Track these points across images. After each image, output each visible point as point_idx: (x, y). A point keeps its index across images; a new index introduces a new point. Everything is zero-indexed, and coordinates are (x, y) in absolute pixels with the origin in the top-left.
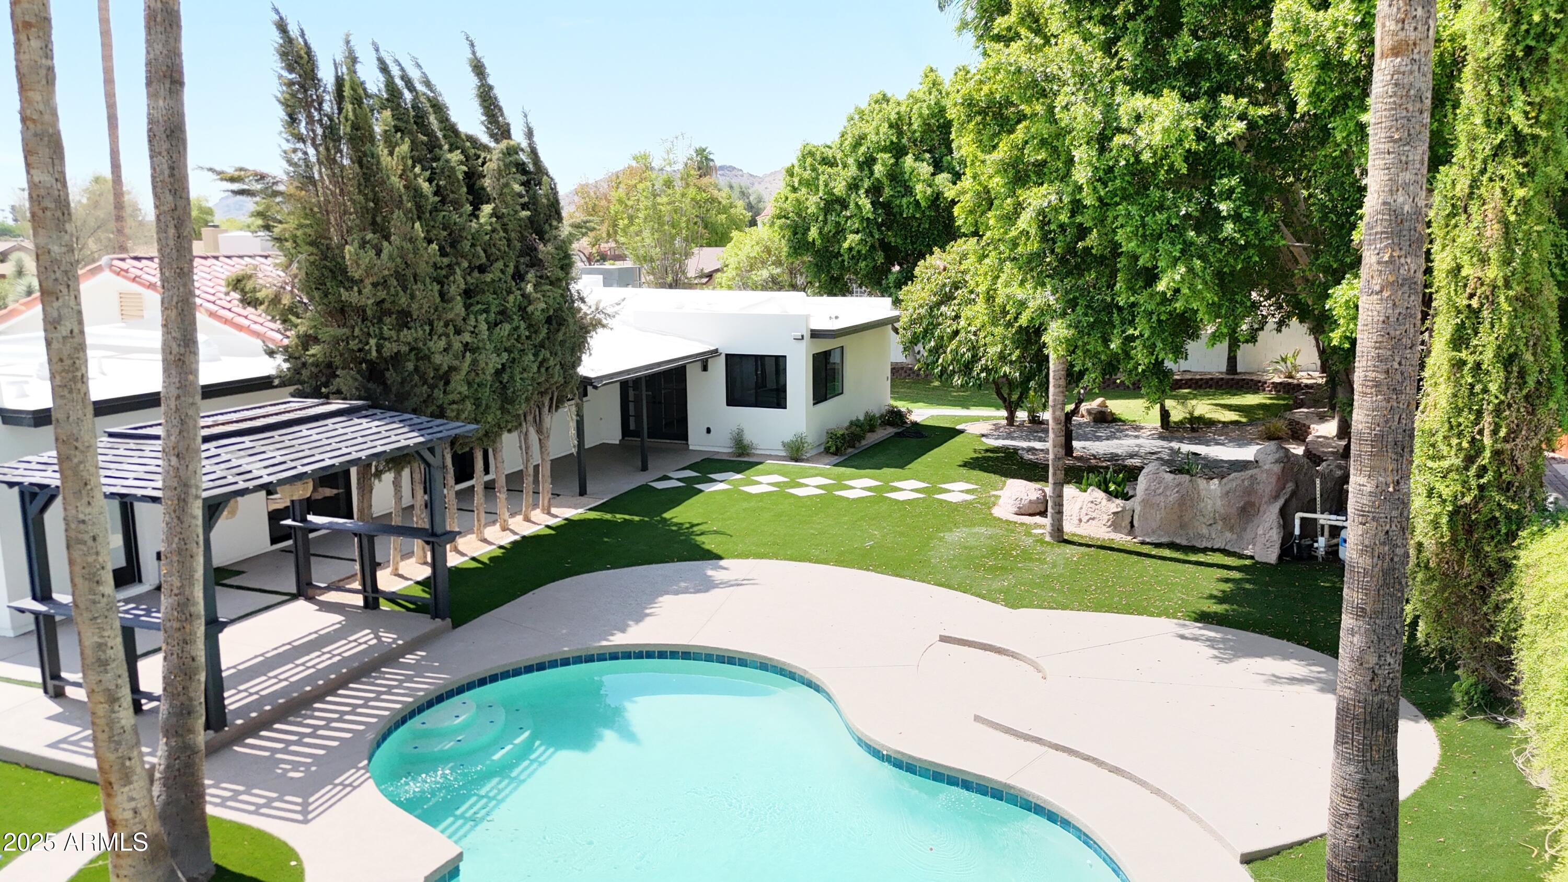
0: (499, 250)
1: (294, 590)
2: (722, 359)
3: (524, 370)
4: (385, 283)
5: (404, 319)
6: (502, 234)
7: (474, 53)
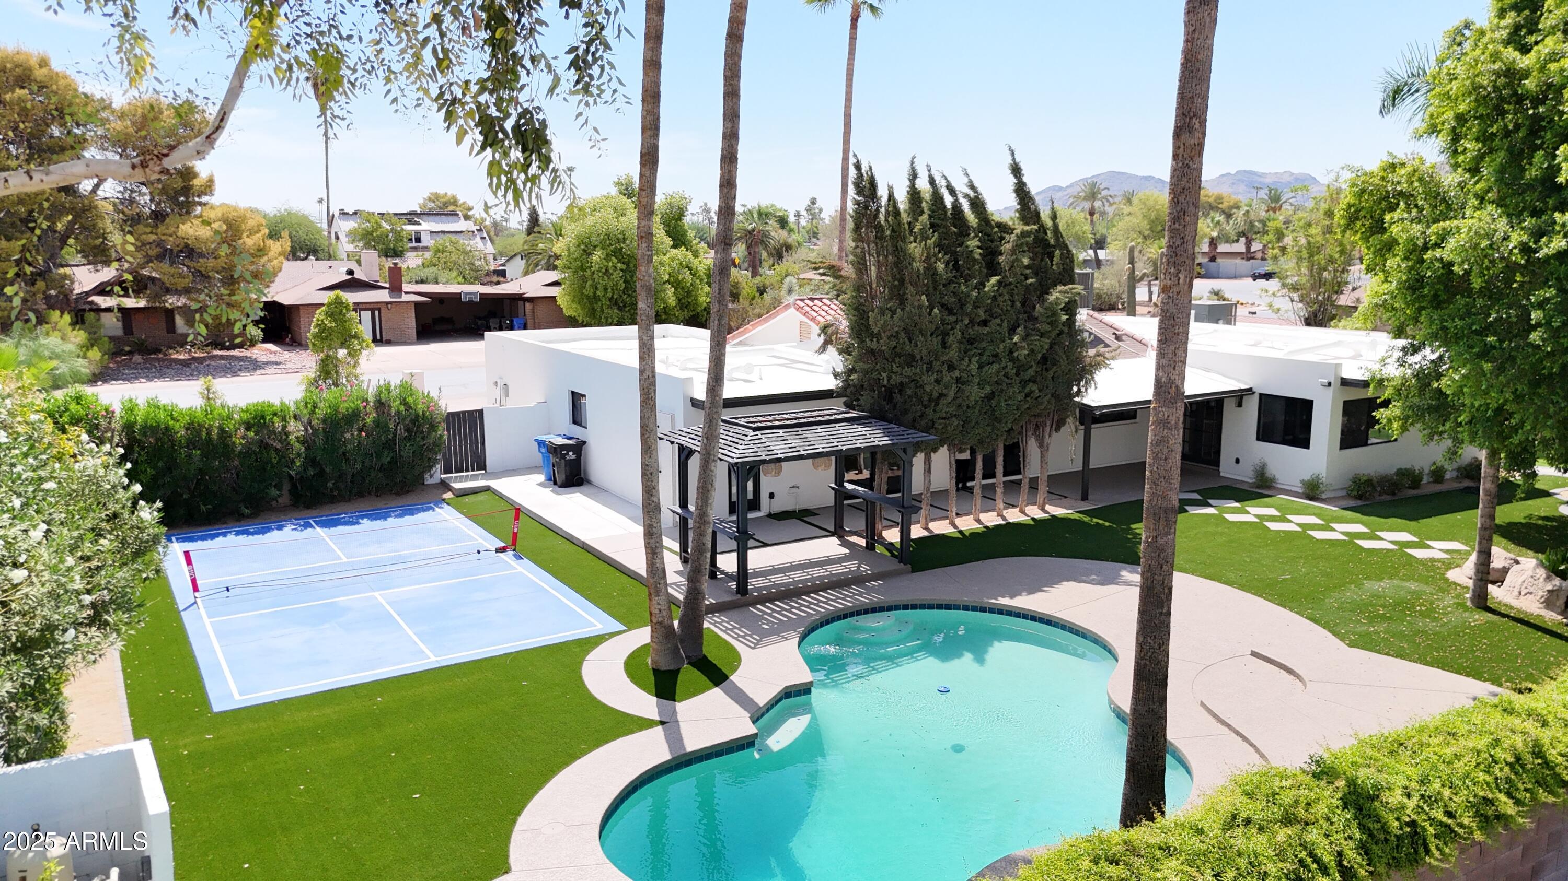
0: (1002, 310)
1: (832, 529)
2: (1256, 398)
3: (1010, 398)
4: (896, 336)
5: (911, 360)
6: (1007, 297)
7: (1014, 159)
